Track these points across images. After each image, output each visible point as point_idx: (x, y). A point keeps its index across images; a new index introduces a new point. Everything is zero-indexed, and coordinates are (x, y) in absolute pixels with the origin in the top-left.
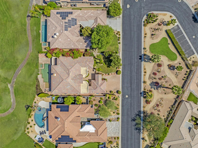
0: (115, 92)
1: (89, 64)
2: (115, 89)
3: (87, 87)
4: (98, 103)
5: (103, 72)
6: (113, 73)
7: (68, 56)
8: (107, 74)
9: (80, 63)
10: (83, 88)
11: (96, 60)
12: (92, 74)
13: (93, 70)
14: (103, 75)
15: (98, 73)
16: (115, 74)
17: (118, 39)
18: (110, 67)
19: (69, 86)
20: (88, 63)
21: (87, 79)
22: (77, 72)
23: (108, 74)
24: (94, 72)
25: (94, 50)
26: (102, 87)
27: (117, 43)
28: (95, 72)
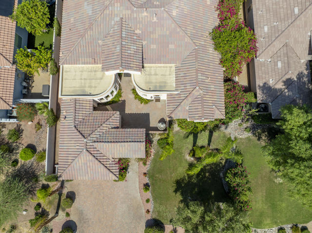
0: (68, 215)
1: (190, 99)
2: (81, 214)
3: (88, 91)
4: (26, 140)
5: (155, 161)
6: (151, 206)
7: (222, 13)
8: (146, 180)
9: (196, 58)
10: (85, 75)
11: (207, 133)
12: (147, 115)
13: (162, 121)
14: (145, 164)
15: (149, 141)
16: (149, 217)
17: (300, 226)
18: (178, 194)
19: (90, 13)
20: (198, 92)
21: (127, 96)
22: (154, 46)
23: (146, 186)
24: (153, 123)
25: (245, 125)
26: (85, 157)
27: (282, 223)
28: (156, 129)
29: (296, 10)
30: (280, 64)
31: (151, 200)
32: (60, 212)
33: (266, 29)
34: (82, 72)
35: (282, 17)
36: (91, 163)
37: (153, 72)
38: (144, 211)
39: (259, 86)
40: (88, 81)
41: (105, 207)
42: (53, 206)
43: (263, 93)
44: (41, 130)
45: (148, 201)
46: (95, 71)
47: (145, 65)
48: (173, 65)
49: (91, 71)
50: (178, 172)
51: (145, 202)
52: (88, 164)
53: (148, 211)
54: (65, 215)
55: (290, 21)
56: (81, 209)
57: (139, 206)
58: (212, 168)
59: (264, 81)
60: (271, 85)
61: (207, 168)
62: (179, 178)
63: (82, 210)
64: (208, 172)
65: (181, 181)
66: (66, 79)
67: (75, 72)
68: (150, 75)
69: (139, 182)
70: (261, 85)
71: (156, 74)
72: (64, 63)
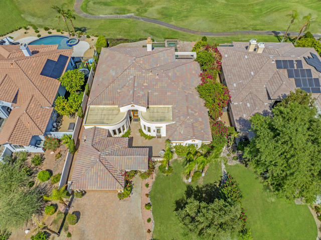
0: (69, 235)
2: (82, 234)
6: (151, 226)
7: (203, 78)
8: (148, 200)
12: (150, 148)
16: (150, 237)
26: (98, 167)
29: (252, 73)
30: (248, 105)
31: (152, 219)
32: (63, 231)
33: (235, 85)
34: (103, 110)
35: (244, 77)
36: (101, 172)
37: (155, 111)
38: (145, 231)
39: (236, 120)
40: (107, 116)
41: (107, 227)
42: (56, 226)
43: (240, 124)
44: (60, 158)
45: (149, 220)
46: (113, 110)
47: (150, 106)
48: (170, 106)
49: (110, 110)
50: (177, 193)
51: (146, 222)
52: (99, 174)
53: (149, 231)
54: (66, 235)
55: (250, 79)
56: (83, 229)
57: (141, 226)
58: (208, 190)
59: (239, 116)
60: (245, 118)
61: (203, 189)
62: (178, 199)
63: (84, 231)
64: (205, 193)
65: (180, 201)
66: (90, 115)
67: (98, 110)
68: (153, 112)
69: (142, 202)
70: (238, 119)
71: (158, 112)
72: (90, 104)
